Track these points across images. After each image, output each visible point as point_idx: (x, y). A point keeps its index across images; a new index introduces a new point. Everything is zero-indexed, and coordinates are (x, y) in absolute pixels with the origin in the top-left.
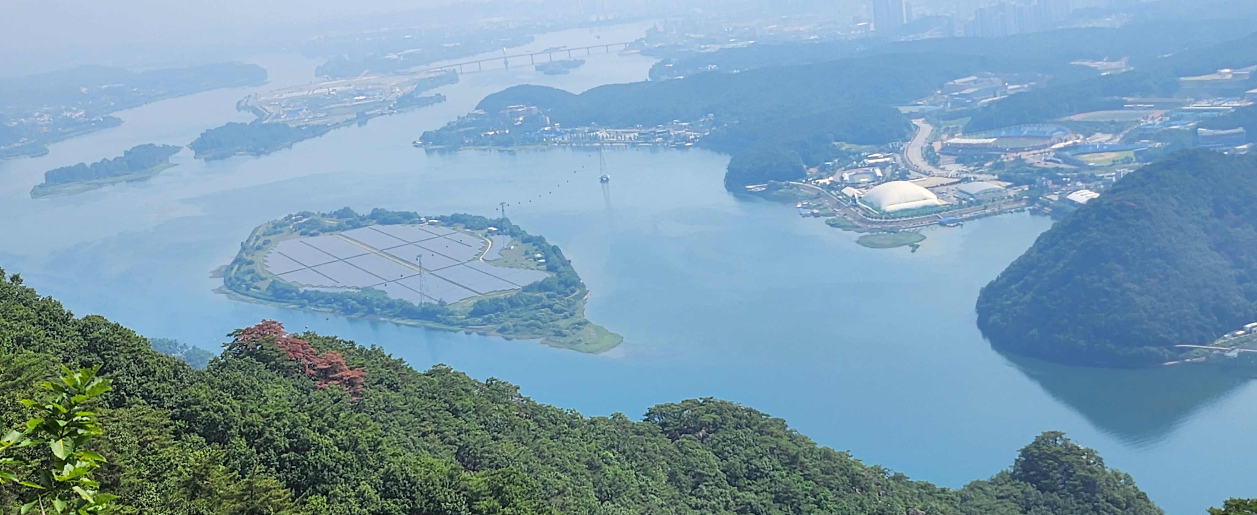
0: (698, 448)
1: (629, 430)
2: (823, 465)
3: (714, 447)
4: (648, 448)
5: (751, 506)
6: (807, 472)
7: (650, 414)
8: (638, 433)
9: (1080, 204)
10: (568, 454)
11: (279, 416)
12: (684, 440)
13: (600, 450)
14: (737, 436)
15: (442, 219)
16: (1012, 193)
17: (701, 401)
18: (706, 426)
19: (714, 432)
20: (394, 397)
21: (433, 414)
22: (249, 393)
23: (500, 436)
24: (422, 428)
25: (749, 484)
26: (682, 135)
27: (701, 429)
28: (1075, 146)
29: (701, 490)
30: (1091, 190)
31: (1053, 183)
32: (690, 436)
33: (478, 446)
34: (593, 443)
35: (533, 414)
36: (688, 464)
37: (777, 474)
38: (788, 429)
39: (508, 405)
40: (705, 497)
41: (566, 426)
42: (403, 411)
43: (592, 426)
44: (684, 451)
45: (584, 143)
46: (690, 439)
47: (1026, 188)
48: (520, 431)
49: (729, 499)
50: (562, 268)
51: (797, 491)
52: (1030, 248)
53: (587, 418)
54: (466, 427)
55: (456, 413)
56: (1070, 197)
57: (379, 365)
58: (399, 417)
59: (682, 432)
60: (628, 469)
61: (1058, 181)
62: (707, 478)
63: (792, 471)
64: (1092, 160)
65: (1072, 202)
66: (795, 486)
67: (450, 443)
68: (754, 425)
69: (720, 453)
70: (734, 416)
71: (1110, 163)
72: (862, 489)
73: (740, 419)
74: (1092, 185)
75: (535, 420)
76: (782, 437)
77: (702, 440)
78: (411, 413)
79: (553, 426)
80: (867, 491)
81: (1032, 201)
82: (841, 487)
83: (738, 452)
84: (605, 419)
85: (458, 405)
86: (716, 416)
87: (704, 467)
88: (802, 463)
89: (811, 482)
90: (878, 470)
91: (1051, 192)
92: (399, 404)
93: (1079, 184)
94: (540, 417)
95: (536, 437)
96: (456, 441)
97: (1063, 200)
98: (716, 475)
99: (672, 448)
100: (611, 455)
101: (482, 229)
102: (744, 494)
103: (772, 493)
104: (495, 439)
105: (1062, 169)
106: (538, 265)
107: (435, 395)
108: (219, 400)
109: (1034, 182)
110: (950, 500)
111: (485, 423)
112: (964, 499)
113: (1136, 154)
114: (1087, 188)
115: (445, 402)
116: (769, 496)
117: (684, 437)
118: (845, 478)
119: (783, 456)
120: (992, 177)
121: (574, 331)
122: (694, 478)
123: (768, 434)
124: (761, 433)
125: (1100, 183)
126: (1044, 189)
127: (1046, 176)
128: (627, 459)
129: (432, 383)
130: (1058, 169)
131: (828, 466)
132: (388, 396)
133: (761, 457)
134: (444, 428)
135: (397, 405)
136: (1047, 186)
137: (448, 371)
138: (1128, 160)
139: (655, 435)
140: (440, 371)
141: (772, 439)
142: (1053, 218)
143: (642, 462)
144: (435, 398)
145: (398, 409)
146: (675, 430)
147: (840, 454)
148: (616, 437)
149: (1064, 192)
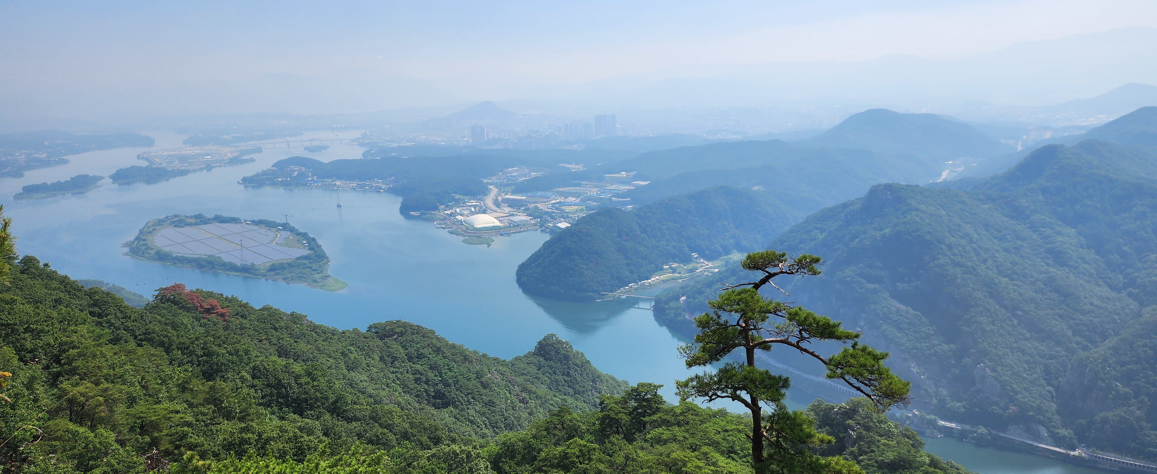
0: (394, 344)
1: (361, 336)
2: (452, 351)
3: (401, 343)
4: (370, 345)
5: (419, 371)
6: (445, 355)
7: (370, 327)
8: (365, 337)
9: (562, 229)
10: (332, 349)
11: (197, 339)
12: (387, 340)
13: (347, 346)
14: (413, 339)
15: (253, 222)
16: (532, 222)
17: (395, 322)
18: (397, 333)
19: (401, 336)
20: (244, 322)
21: (265, 330)
22: (180, 327)
23: (298, 340)
24: (260, 338)
25: (418, 361)
26: (379, 186)
27: (395, 335)
28: (560, 203)
29: (396, 364)
30: (567, 222)
31: (551, 219)
32: (390, 338)
33: (288, 346)
34: (344, 343)
35: (314, 329)
36: (390, 352)
37: (431, 356)
38: (436, 334)
39: (302, 325)
40: (397, 368)
41: (331, 335)
42: (249, 329)
43: (343, 335)
44: (387, 345)
45: (329, 187)
46: (390, 340)
47: (539, 220)
48: (308, 338)
49: (408, 368)
50: (316, 249)
51: (440, 364)
52: (540, 248)
53: (341, 331)
54: (281, 337)
55: (276, 329)
56: (558, 225)
57: (236, 306)
58: (247, 332)
59: (385, 336)
60: (361, 355)
61: (553, 218)
62: (398, 359)
63: (438, 354)
64: (567, 209)
65: (559, 228)
66: (439, 362)
67: (274, 344)
68: (420, 333)
69: (404, 346)
70: (411, 329)
71: (575, 211)
72: (469, 362)
73: (414, 330)
74: (567, 220)
75: (316, 332)
76: (433, 339)
77: (395, 339)
78: (253, 330)
79: (324, 335)
80: (471, 363)
81: (541, 226)
82: (460, 362)
83: (413, 346)
84: (349, 331)
85: (277, 325)
86: (402, 329)
87: (397, 354)
88: (442, 351)
89: (446, 359)
90: (475, 352)
91: (550, 222)
92: (248, 325)
93: (562, 219)
94: (317, 330)
95: (316, 341)
96: (277, 344)
97: (555, 226)
98: (403, 357)
99: (381, 345)
100: (353, 349)
101: (274, 227)
102: (415, 365)
103: (428, 365)
104: (296, 342)
105: (555, 212)
106: (305, 247)
107: (266, 321)
108: (166, 331)
109: (542, 218)
110: (507, 365)
111: (291, 334)
112: (513, 365)
113: (586, 207)
114: (565, 221)
115: (271, 324)
116: (427, 366)
117: (388, 339)
118: (462, 357)
119: (434, 348)
120: (524, 215)
121: (323, 280)
122: (391, 358)
123: (427, 337)
124: (423, 336)
125: (571, 219)
126: (547, 221)
127: (547, 215)
128: (360, 350)
129: (264, 314)
130: (553, 212)
131: (455, 352)
132: (241, 321)
133: (424, 348)
134: (271, 337)
135: (246, 326)
136: (548, 219)
137: (271, 308)
138: (582, 210)
139: (374, 339)
140: (267, 308)
141: (429, 339)
142: (551, 234)
143: (367, 352)
144: (265, 322)
145: (247, 328)
146: (382, 335)
147: (460, 345)
148: (355, 340)
149: (555, 223)
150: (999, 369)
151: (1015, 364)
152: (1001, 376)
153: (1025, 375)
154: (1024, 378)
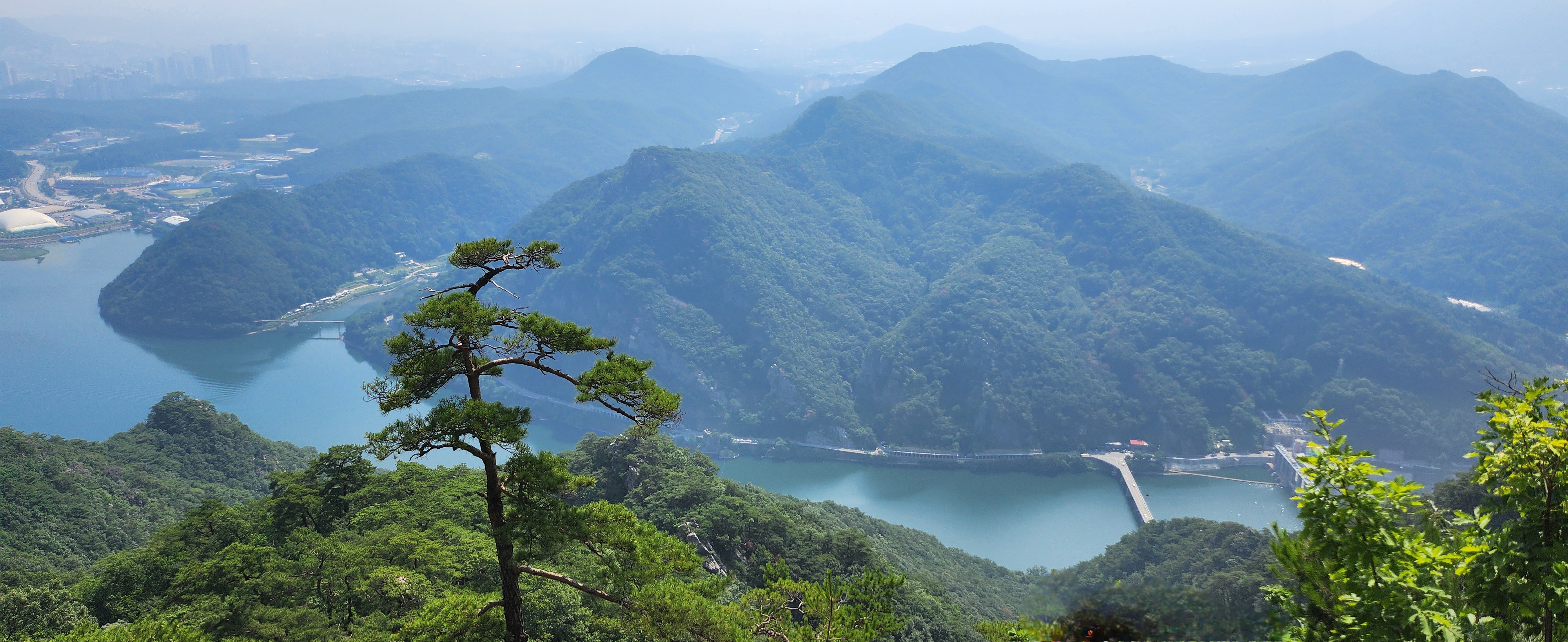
9: (174, 226)
16: (118, 217)
28: (165, 185)
30: (181, 216)
31: (151, 211)
47: (130, 214)
52: (138, 259)
56: (166, 220)
61: (154, 209)
64: (180, 194)
65: (168, 224)
71: (194, 197)
74: (182, 212)
81: (135, 223)
91: (150, 217)
93: (172, 211)
97: (160, 222)
105: (158, 200)
109: (136, 210)
113: (213, 190)
114: (178, 214)
120: (102, 206)
125: (188, 210)
126: (143, 215)
127: (145, 206)
130: (154, 200)
136: (147, 213)
138: (206, 195)
142: (154, 235)
149: (161, 217)
150: (793, 367)
151: (810, 360)
152: (796, 376)
153: (820, 371)
154: (819, 375)
